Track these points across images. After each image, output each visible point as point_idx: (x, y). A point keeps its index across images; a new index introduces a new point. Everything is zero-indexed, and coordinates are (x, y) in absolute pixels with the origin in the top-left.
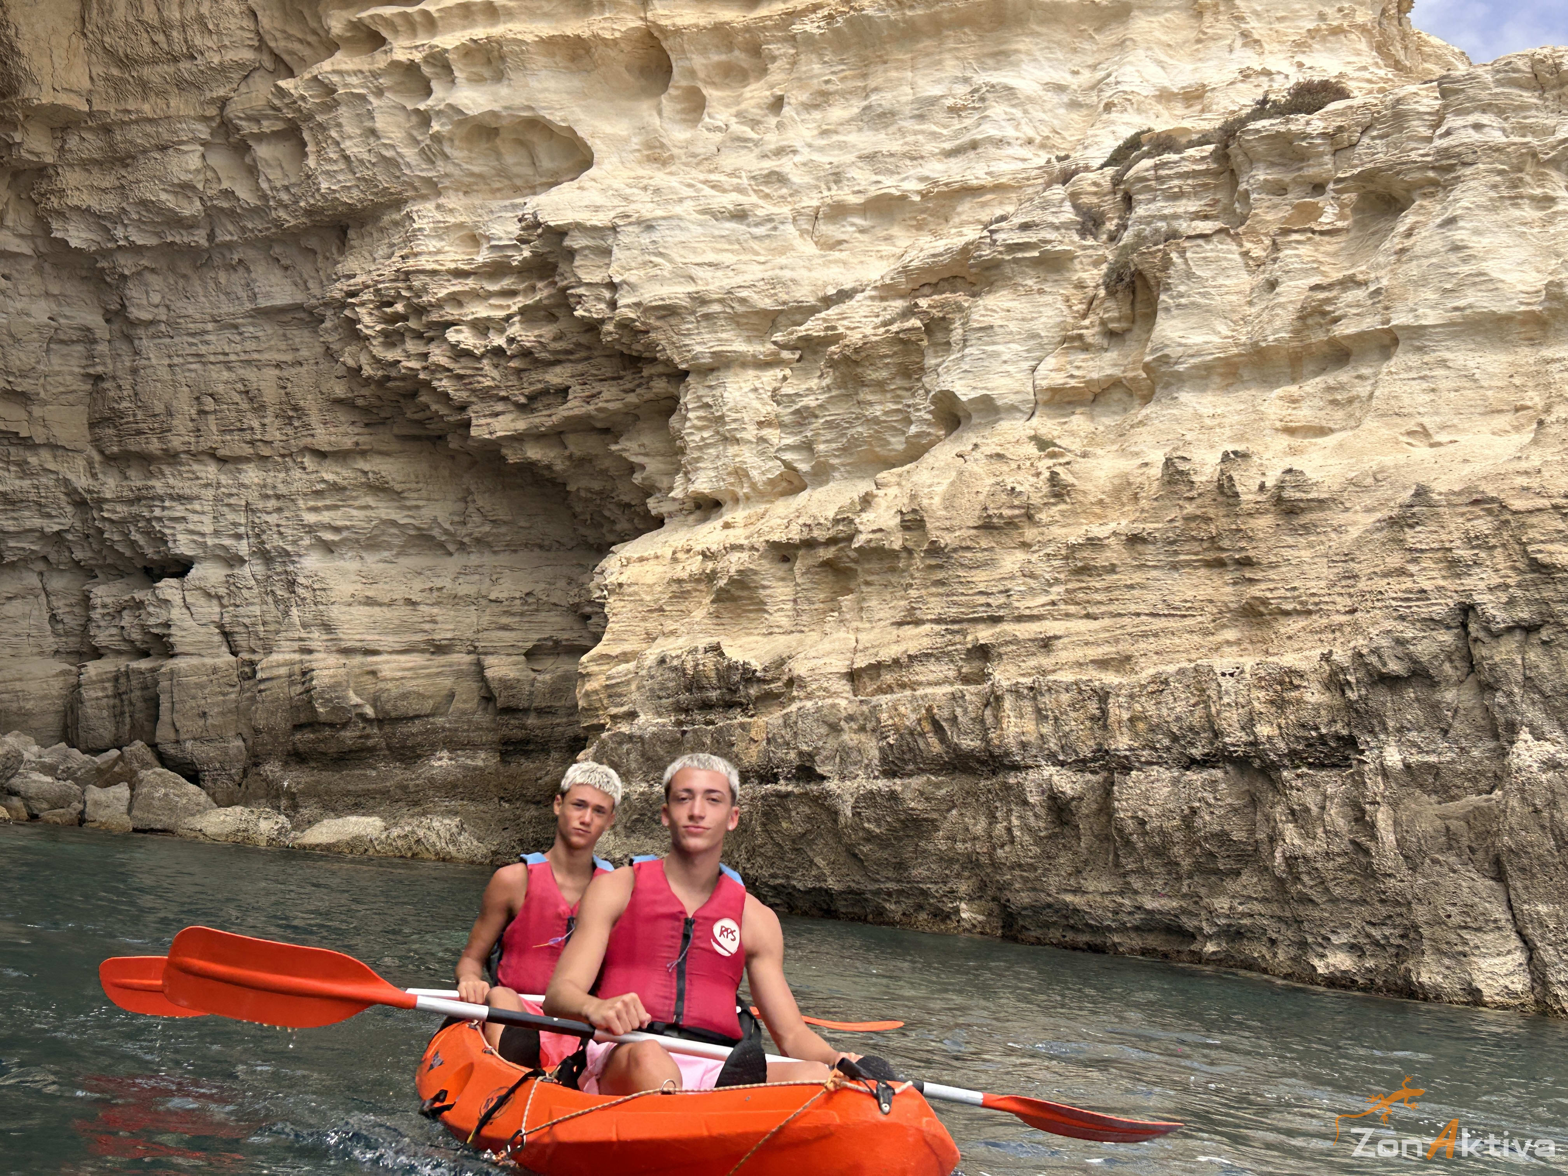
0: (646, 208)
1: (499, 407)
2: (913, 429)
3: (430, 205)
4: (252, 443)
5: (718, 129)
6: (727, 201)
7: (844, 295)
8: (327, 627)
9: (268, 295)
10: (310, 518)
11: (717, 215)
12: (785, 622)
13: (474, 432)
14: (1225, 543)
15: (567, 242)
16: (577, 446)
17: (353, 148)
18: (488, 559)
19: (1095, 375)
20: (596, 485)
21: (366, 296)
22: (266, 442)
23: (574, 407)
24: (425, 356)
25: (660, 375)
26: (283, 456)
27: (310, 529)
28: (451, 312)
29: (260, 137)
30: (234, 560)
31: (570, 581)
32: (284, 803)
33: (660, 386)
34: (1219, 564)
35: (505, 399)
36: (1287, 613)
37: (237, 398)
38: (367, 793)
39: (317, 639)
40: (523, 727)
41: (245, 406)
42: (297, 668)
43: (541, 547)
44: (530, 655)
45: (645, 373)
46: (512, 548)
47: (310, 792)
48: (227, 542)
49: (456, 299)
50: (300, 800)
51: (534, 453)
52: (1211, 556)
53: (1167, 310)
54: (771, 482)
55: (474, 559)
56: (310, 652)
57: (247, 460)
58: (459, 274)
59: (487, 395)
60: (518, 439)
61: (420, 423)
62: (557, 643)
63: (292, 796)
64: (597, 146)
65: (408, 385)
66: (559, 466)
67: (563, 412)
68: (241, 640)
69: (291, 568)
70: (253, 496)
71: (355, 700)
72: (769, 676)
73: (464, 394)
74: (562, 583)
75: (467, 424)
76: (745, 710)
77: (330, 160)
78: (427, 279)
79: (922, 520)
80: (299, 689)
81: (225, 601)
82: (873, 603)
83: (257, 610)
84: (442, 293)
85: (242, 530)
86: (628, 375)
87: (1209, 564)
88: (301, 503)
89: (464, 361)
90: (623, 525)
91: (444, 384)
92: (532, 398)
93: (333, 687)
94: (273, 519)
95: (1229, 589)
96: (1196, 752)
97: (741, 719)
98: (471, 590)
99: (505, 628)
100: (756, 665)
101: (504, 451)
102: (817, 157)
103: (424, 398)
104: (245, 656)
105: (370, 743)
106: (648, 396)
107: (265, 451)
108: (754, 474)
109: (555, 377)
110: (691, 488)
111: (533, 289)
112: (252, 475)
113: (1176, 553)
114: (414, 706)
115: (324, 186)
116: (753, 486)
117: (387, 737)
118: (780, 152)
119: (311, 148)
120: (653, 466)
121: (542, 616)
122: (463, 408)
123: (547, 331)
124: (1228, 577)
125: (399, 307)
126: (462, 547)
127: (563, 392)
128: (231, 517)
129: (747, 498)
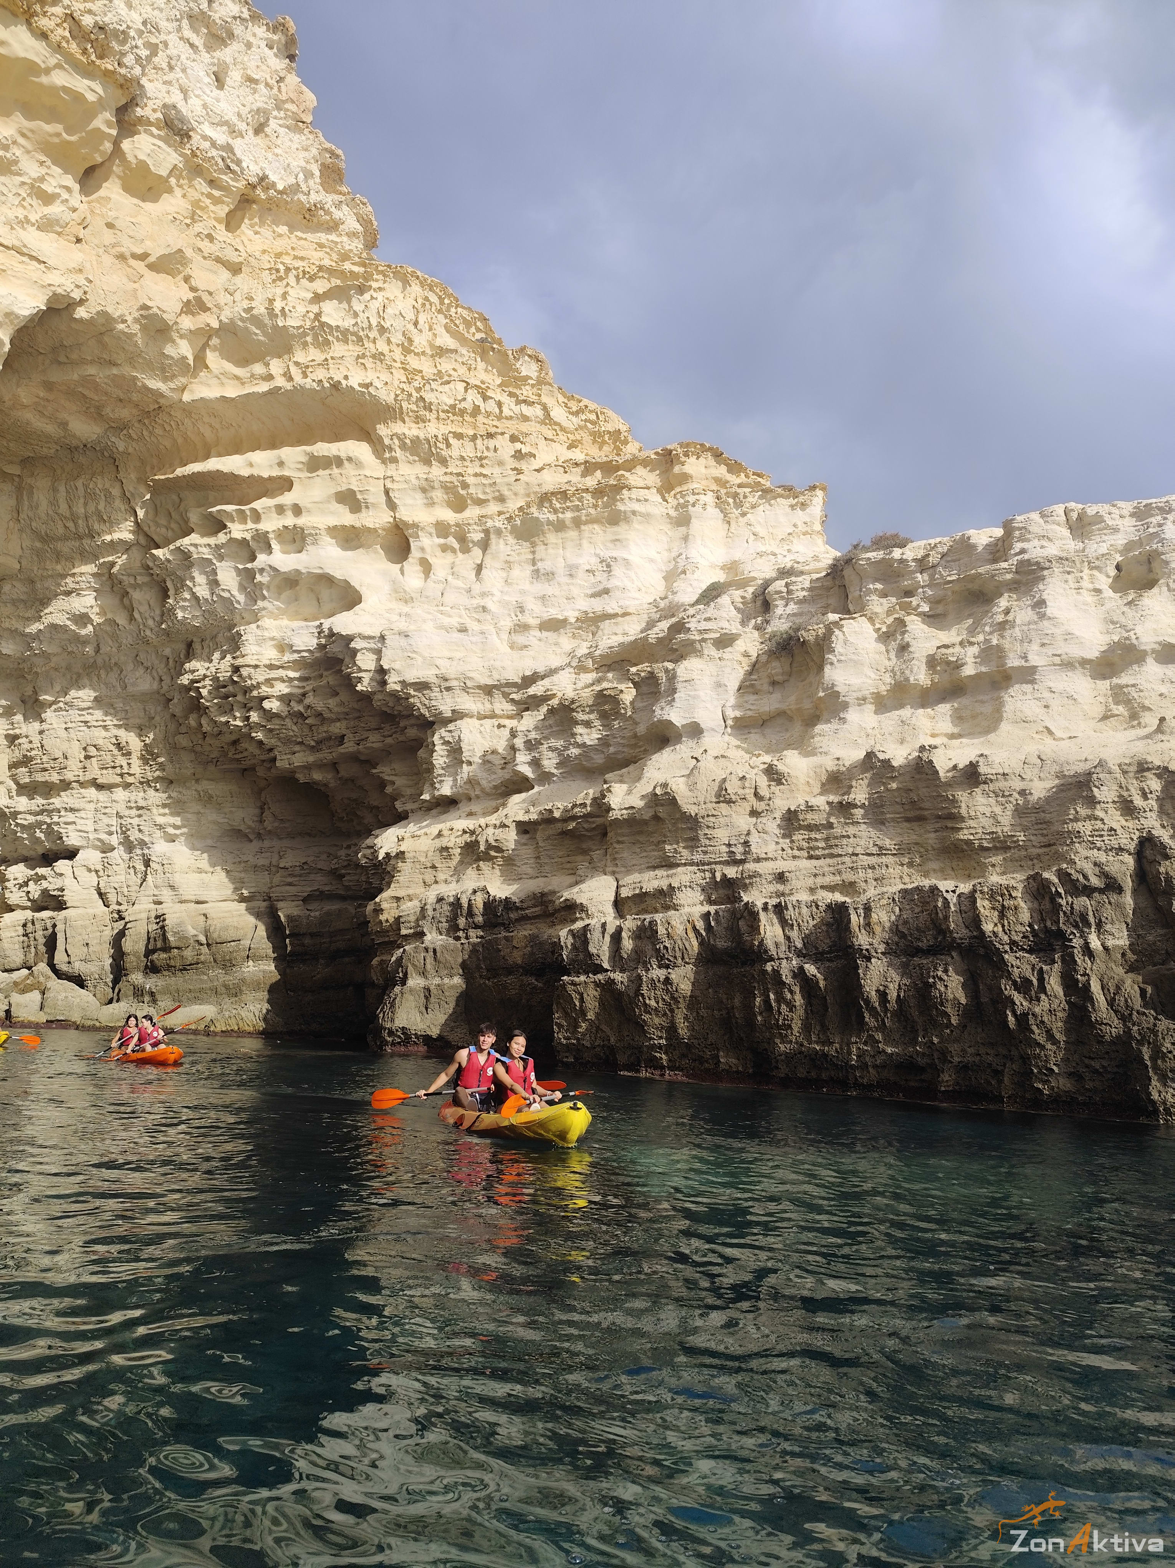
0: (402, 625)
1: (297, 748)
2: (612, 750)
3: (254, 626)
4: (122, 775)
5: (439, 582)
6: (454, 621)
7: (551, 672)
8: (172, 887)
9: (133, 685)
10: (161, 820)
11: (447, 629)
12: (530, 871)
13: (278, 764)
14: (927, 805)
15: (353, 645)
16: (346, 771)
17: (203, 591)
18: (276, 843)
19: (767, 709)
20: (354, 796)
21: (207, 682)
22: (130, 775)
23: (349, 746)
24: (248, 718)
25: (412, 726)
26: (141, 783)
27: (161, 827)
28: (265, 690)
29: (135, 586)
30: (107, 849)
31: (329, 855)
32: (147, 998)
33: (412, 732)
34: (920, 819)
35: (301, 743)
36: (987, 849)
37: (112, 748)
38: (201, 990)
39: (166, 895)
40: (303, 945)
41: (116, 752)
42: (153, 914)
43: (309, 835)
44: (305, 900)
45: (402, 724)
46: (291, 836)
47: (166, 991)
48: (104, 836)
49: (269, 682)
50: (158, 997)
51: (317, 776)
52: (910, 814)
53: (832, 664)
54: (495, 787)
55: (267, 843)
56: (160, 903)
57: (116, 786)
58: (271, 667)
59: (288, 741)
60: (308, 767)
61: (238, 760)
62: (322, 892)
63: (152, 994)
64: (364, 591)
65: (234, 737)
66: (332, 784)
67: (341, 750)
68: (112, 898)
69: (146, 851)
70: (121, 808)
71: (192, 932)
72: (525, 905)
73: (273, 741)
74: (324, 857)
75: (274, 760)
76: (507, 928)
77: (185, 600)
78: (252, 670)
79: (674, 798)
80: (155, 927)
81: (101, 873)
82: (625, 855)
83: (122, 878)
84: (261, 679)
85: (113, 829)
86: (387, 726)
87: (908, 820)
88: (155, 811)
89: (276, 721)
90: (369, 819)
91: (259, 735)
92: (319, 742)
93: (179, 925)
94: (136, 821)
95: (933, 835)
96: (923, 944)
97: (504, 934)
98: (266, 862)
99: (290, 884)
100: (514, 899)
101: (297, 776)
102: (506, 598)
103: (244, 745)
104: (116, 907)
105: (202, 958)
106: (402, 738)
107: (130, 780)
108: (484, 783)
109: (337, 728)
110: (437, 793)
111: (321, 676)
112: (120, 794)
113: (882, 813)
114: (231, 934)
115: (180, 615)
116: (483, 790)
117: (213, 955)
118: (483, 595)
119: (171, 592)
120: (400, 782)
121: (312, 877)
122: (271, 750)
123: (332, 702)
124: (930, 827)
125: (230, 688)
126: (259, 836)
127: (341, 739)
128: (106, 820)
129: (478, 797)
